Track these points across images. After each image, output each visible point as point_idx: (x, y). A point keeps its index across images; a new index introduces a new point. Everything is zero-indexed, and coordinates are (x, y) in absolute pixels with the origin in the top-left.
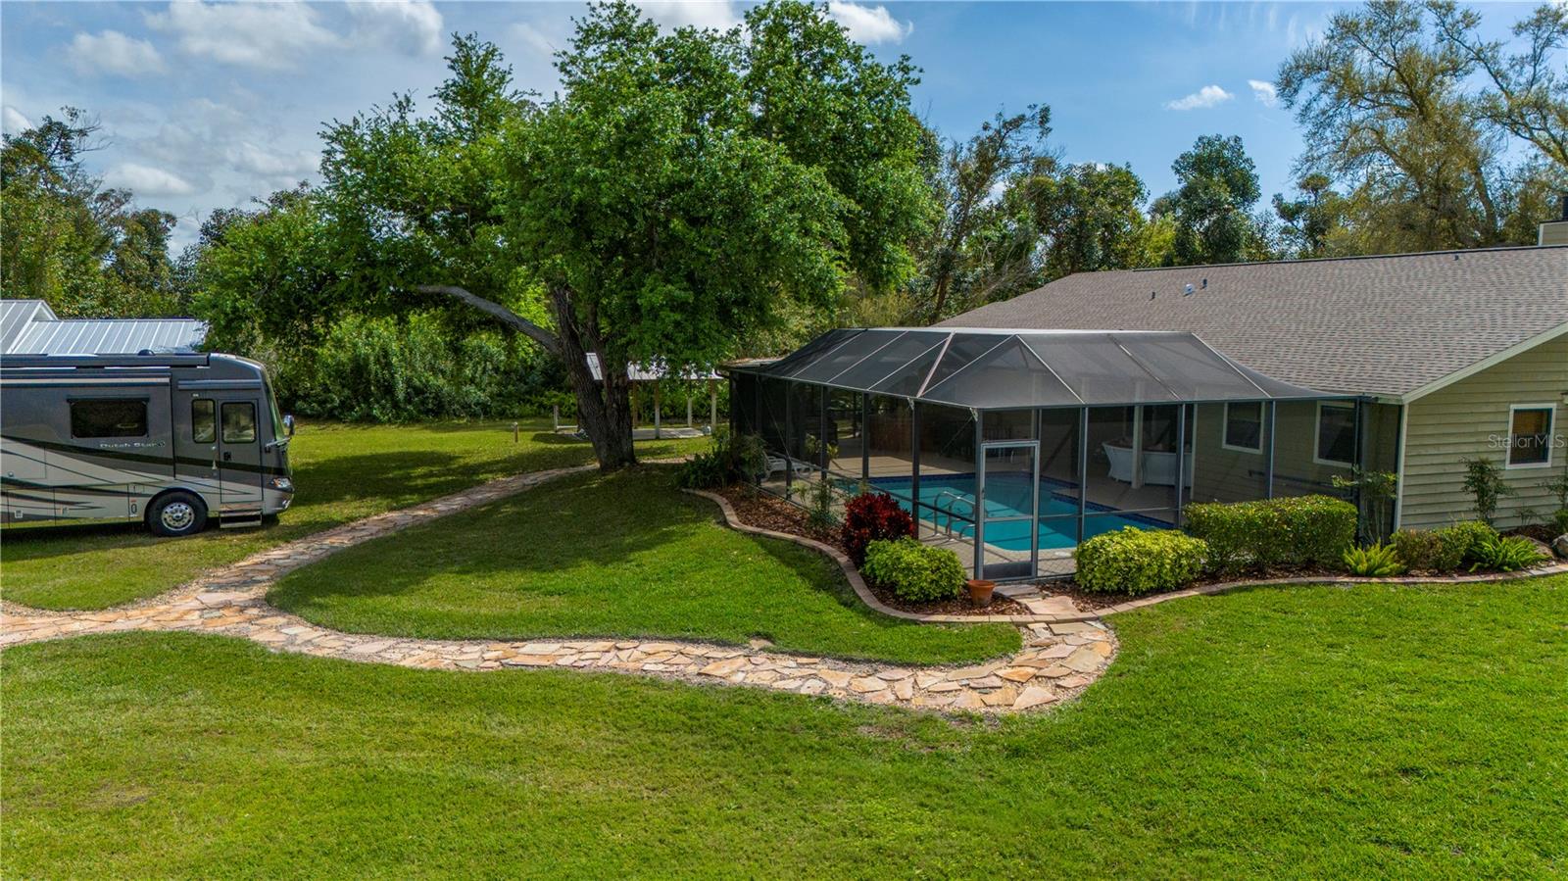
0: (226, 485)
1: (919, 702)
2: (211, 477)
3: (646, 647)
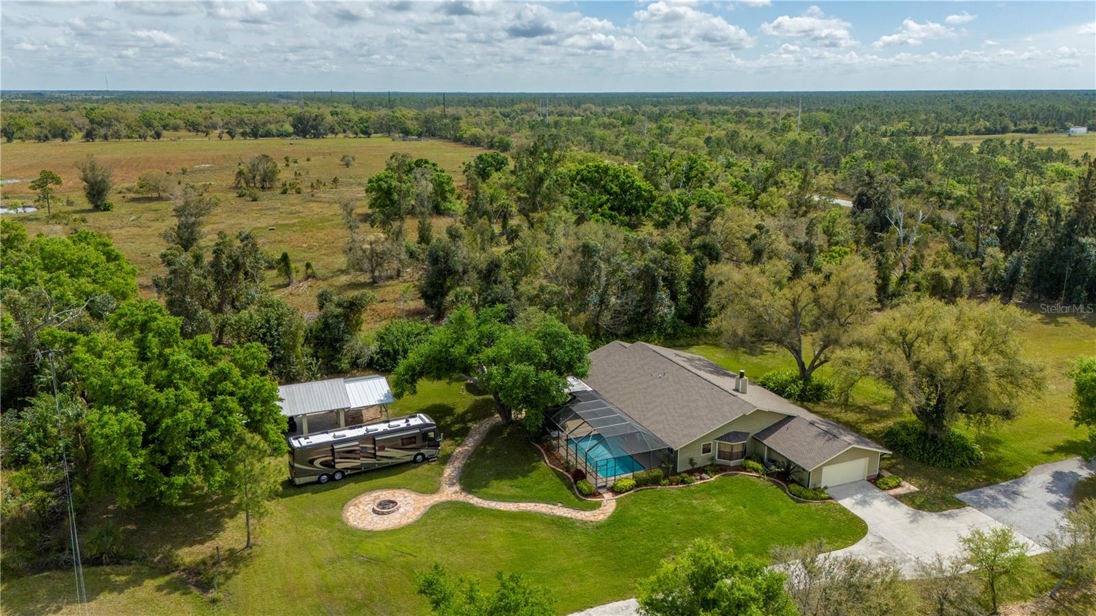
0: (429, 450)
1: (585, 519)
2: (426, 449)
3: (542, 505)
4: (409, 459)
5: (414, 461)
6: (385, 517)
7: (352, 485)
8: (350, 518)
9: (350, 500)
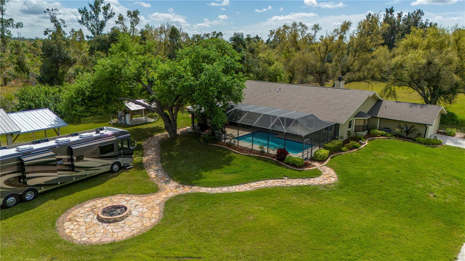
0: (124, 159)
2: (121, 158)
4: (107, 169)
5: (112, 171)
6: (121, 223)
7: (52, 201)
8: (73, 235)
9: (59, 216)
